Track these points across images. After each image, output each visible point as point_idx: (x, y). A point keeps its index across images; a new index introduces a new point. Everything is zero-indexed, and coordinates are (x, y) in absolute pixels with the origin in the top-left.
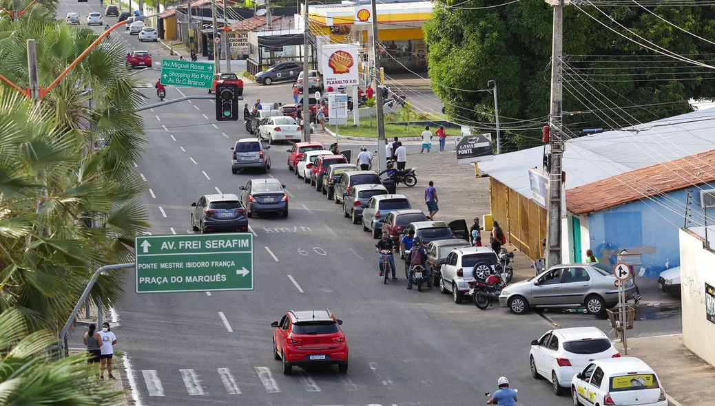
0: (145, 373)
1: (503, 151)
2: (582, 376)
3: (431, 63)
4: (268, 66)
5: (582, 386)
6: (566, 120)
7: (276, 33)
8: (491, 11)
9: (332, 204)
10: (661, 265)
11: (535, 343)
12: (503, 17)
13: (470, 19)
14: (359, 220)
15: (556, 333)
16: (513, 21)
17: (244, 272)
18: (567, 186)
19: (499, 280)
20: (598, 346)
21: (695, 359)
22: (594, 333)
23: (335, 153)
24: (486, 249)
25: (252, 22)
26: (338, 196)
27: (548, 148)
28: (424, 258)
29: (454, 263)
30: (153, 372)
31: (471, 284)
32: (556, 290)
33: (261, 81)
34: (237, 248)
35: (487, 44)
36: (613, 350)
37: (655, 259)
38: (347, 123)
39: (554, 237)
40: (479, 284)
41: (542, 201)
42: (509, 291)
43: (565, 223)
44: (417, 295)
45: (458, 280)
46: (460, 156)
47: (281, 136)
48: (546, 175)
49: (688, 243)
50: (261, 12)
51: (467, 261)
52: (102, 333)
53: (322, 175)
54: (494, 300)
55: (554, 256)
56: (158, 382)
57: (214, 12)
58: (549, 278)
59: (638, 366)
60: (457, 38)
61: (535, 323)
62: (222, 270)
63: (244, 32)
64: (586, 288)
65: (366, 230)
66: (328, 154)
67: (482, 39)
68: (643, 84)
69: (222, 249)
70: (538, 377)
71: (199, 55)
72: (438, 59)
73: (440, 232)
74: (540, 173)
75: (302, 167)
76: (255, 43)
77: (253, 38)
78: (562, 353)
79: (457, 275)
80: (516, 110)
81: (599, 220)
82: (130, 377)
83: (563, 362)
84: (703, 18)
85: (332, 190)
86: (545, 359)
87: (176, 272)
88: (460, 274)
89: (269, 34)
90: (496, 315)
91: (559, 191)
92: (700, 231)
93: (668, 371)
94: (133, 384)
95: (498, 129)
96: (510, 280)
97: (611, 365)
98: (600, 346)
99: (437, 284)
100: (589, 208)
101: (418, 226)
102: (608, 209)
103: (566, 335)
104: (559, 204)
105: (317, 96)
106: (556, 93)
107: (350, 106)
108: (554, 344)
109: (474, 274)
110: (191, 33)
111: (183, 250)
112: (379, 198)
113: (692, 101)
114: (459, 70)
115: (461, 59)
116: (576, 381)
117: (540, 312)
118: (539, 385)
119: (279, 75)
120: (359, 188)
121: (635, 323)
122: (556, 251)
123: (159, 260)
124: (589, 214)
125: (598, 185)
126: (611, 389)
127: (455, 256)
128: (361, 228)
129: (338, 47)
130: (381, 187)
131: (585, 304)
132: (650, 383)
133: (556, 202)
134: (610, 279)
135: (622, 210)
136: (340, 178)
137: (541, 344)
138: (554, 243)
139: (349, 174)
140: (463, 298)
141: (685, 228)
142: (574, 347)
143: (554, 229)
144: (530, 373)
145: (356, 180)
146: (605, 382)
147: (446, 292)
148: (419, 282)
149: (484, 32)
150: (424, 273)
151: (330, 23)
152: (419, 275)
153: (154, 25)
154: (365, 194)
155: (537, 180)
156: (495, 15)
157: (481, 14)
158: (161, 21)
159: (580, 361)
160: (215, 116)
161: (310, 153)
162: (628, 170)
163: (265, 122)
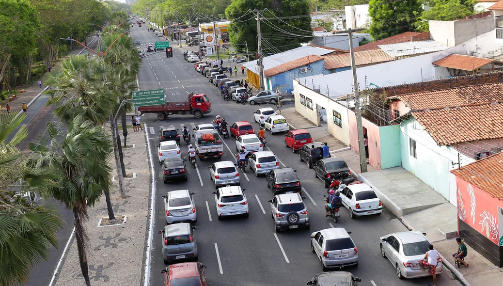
0: (150, 128)
1: (250, 61)
2: (266, 121)
3: (230, 38)
4: (191, 41)
5: (267, 124)
6: (263, 51)
7: (193, 32)
8: (245, 22)
9: (206, 78)
10: (291, 89)
11: (255, 113)
12: (248, 24)
13: (239, 25)
14: (212, 82)
15: (260, 110)
16: (251, 25)
17: (163, 99)
18: (265, 69)
19: (248, 96)
20: (271, 113)
21: (299, 114)
22: (270, 109)
23: (207, 64)
24: (244, 88)
25: (187, 29)
26: (207, 76)
27: (258, 60)
28: (227, 91)
29: (235, 92)
30: (153, 128)
31: (240, 98)
32: (262, 98)
33: (190, 45)
34: (160, 93)
35: (244, 31)
36: (275, 113)
37: (290, 88)
38: (212, 56)
39: (262, 84)
40: (242, 98)
41: (258, 74)
42: (250, 99)
43: (265, 80)
44: (226, 102)
45: (237, 97)
46: (238, 63)
47: (194, 60)
48: (258, 67)
49: (295, 83)
50: (190, 26)
51: (239, 91)
52: (136, 118)
53: (203, 70)
54: (246, 102)
55: (262, 89)
56: (153, 130)
57: (176, 27)
58: (261, 95)
59: (281, 117)
60: (236, 30)
61: (256, 107)
62: (156, 99)
63: (185, 33)
64: (270, 97)
65: (214, 85)
66: (205, 64)
67: (243, 30)
68: (287, 40)
69: (156, 93)
70: (256, 122)
71: (173, 39)
72: (231, 37)
73: (233, 84)
74: (257, 66)
75: (198, 68)
76: (188, 35)
77: (187, 34)
78: (262, 115)
79: (237, 96)
80: (254, 49)
81: (274, 78)
82: (146, 129)
83: (262, 118)
84: (303, 21)
85: (206, 74)
86: (258, 117)
87: (144, 101)
88: (237, 95)
89: (191, 32)
90: (247, 106)
91: (262, 71)
92: (298, 79)
93: (289, 118)
94: (146, 131)
95: (248, 55)
96: (251, 96)
97: (274, 117)
98: (272, 112)
99: (232, 98)
100: (271, 75)
101: (226, 83)
102: (276, 75)
103: (263, 110)
104: (262, 74)
105: (203, 48)
106: (259, 44)
107: (213, 51)
108: (259, 113)
109: (241, 95)
110: (171, 33)
111: (145, 94)
112: (217, 76)
113: (301, 44)
114: (237, 39)
115: (238, 36)
116: (265, 122)
117: (259, 104)
118: (256, 124)
119: (195, 43)
120: (212, 73)
121: (283, 106)
122: (263, 87)
123: (139, 98)
124: (271, 76)
125: (274, 68)
126: (274, 124)
127: (235, 90)
128: (213, 84)
129: (210, 35)
130: (218, 73)
131: (271, 101)
132: (284, 122)
133: (261, 74)
134: (276, 94)
135: (280, 75)
136: (207, 71)
137: (256, 113)
138: (262, 85)
139: (210, 70)
140: (238, 102)
141: (294, 79)
142: (265, 113)
143: (261, 81)
144: (254, 121)
145: (212, 71)
146: (272, 122)
147: (234, 100)
148: (227, 98)
149: (243, 28)
150: (228, 96)
151: (207, 28)
152: (226, 96)
153: (162, 32)
154: (214, 75)
155: (257, 68)
156: (246, 23)
157: (242, 23)
158: (163, 31)
159: (266, 117)
160: (166, 56)
161: (200, 65)
162: (282, 64)
163: (189, 57)
